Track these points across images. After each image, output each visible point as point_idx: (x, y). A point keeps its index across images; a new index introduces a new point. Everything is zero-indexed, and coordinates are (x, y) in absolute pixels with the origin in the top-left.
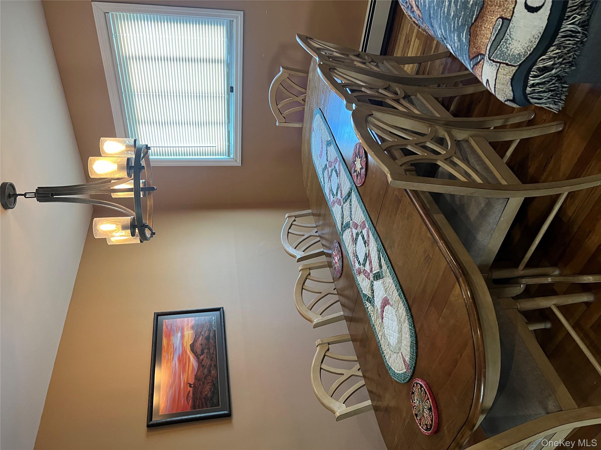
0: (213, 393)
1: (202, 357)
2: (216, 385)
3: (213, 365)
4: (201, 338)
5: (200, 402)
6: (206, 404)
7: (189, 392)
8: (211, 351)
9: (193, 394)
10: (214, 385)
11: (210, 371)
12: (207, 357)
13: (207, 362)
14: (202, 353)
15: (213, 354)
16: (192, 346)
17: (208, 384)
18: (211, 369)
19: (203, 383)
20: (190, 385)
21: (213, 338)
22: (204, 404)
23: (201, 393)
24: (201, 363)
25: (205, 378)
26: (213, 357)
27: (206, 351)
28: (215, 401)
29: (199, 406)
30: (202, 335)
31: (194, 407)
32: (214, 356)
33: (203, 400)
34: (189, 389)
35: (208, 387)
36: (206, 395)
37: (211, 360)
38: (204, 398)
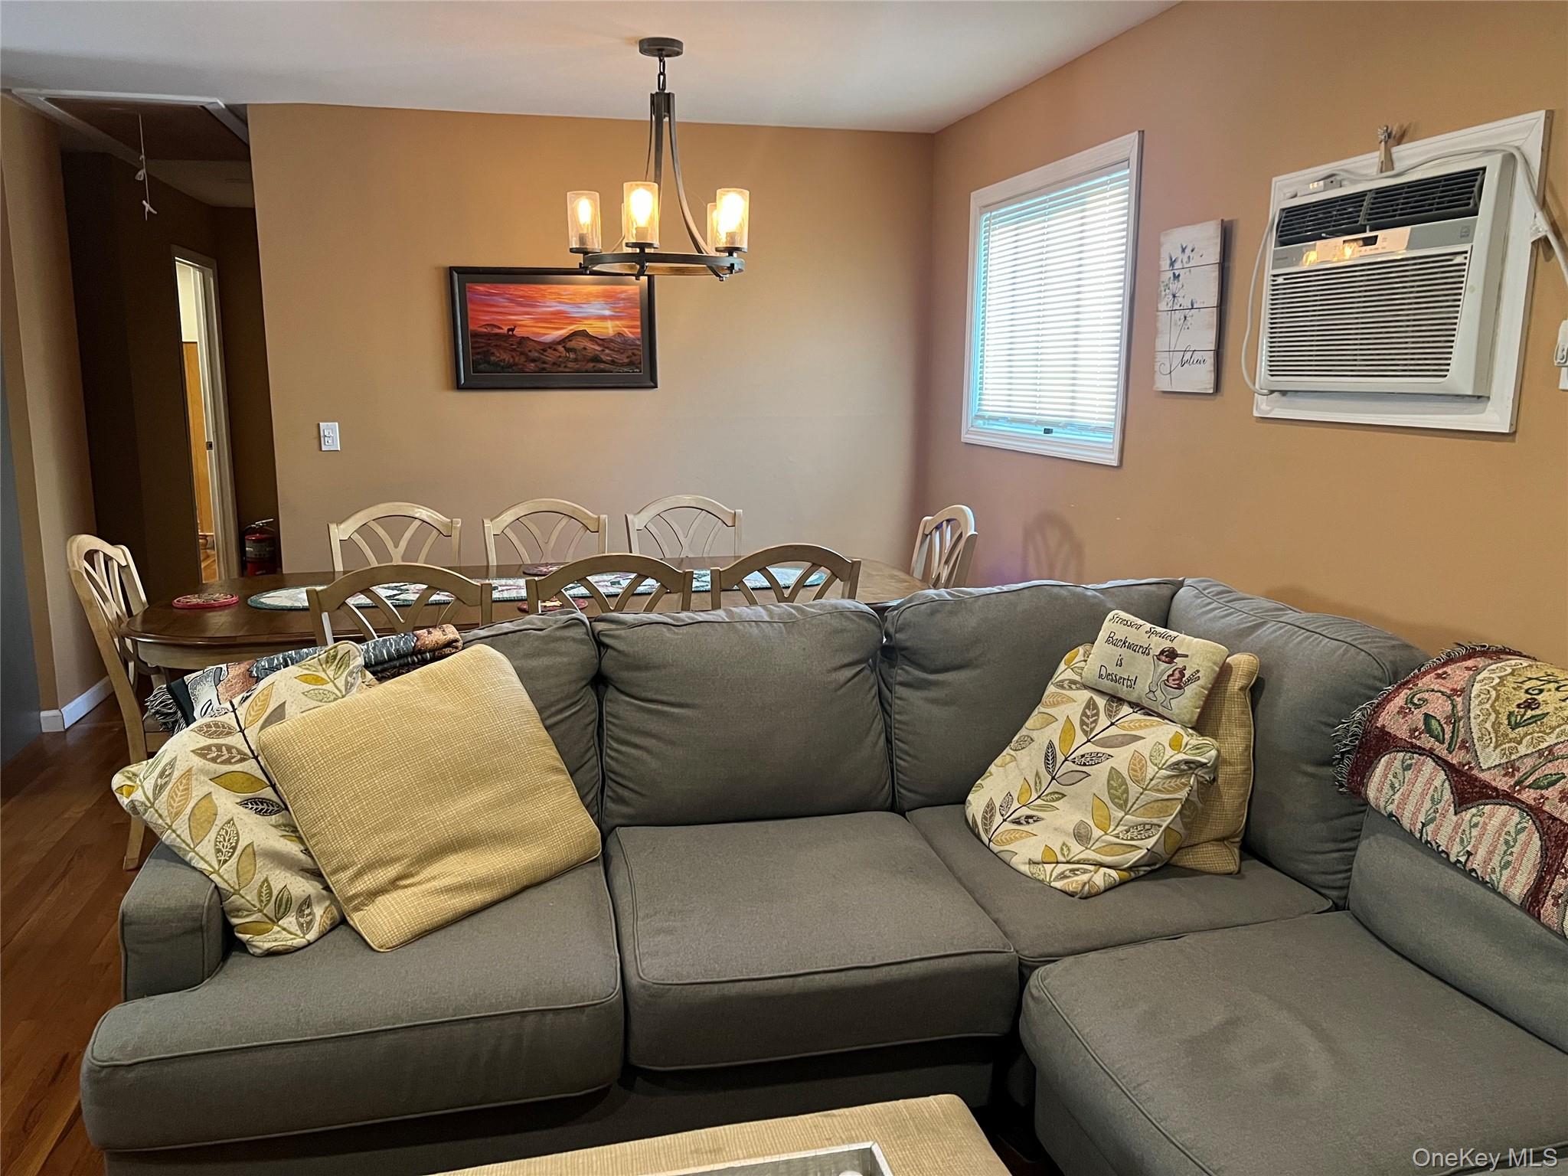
0: (496, 364)
1: (560, 348)
2: (510, 370)
3: (545, 366)
4: (597, 348)
5: (481, 345)
6: (478, 353)
7: (502, 329)
8: (570, 365)
9: (496, 334)
10: (510, 366)
11: (534, 360)
12: (560, 357)
13: (550, 356)
14: (568, 350)
15: (565, 367)
16: (583, 334)
17: (512, 357)
18: (537, 363)
19: (514, 350)
20: (512, 330)
21: (596, 368)
22: (479, 350)
23: (496, 346)
24: (550, 348)
25: (522, 353)
26: (560, 366)
27: (572, 356)
28: (482, 367)
29: (477, 342)
30: (603, 351)
31: (475, 335)
32: (560, 369)
33: (485, 349)
34: (505, 329)
35: (506, 357)
36: (493, 353)
37: (554, 364)
38: (488, 351)
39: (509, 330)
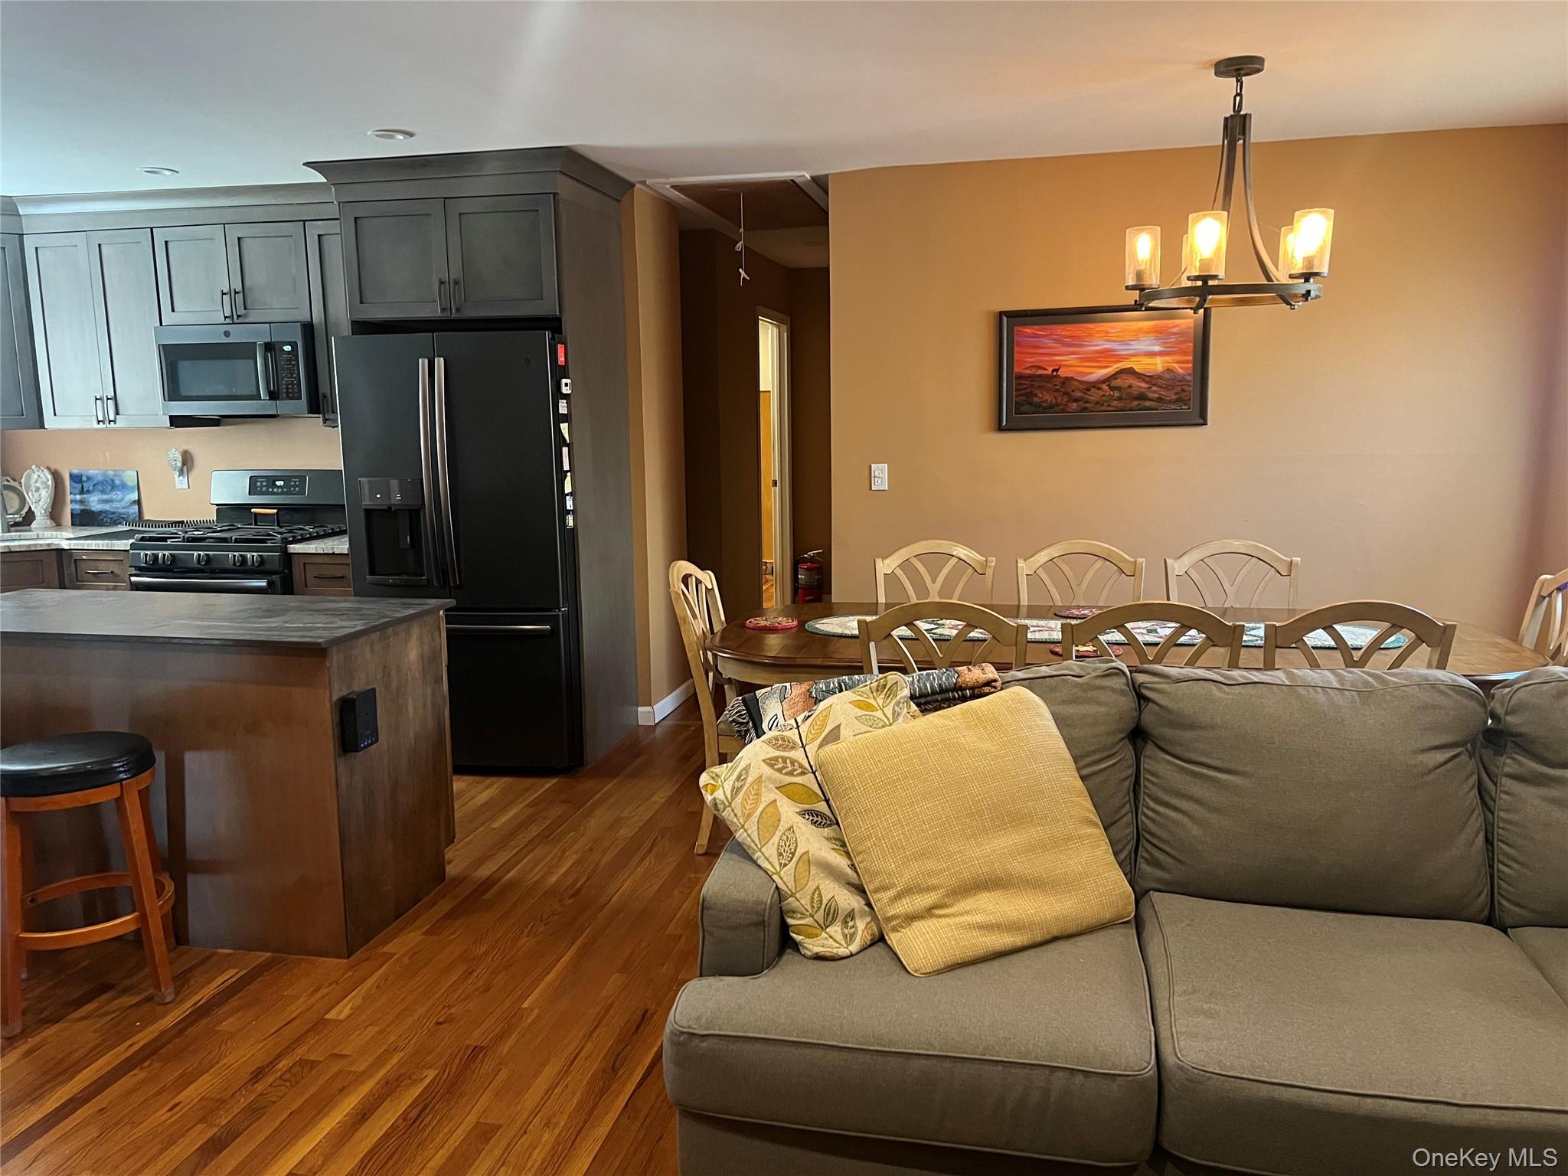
0: (1039, 405)
1: (1105, 387)
2: (1052, 410)
3: (1087, 405)
4: (1144, 385)
5: (1025, 386)
6: (1021, 395)
7: (1045, 369)
8: (1115, 403)
9: (1040, 376)
10: (1052, 407)
11: (1076, 400)
12: (1103, 396)
13: (1094, 396)
14: (1112, 388)
15: (1109, 405)
16: (1130, 371)
17: (1055, 398)
18: (1080, 403)
19: (1057, 390)
20: (1057, 370)
21: (1140, 407)
22: (1022, 392)
23: (1040, 387)
24: (1094, 387)
25: (1065, 393)
26: (1103, 405)
27: (1117, 394)
28: (1024, 408)
29: (1020, 384)
30: (1150, 388)
31: (1020, 377)
32: (1103, 408)
33: (1028, 390)
34: (1050, 370)
35: (1048, 398)
36: (1036, 394)
37: (1097, 403)
38: (1031, 392)
39: (1053, 371)
